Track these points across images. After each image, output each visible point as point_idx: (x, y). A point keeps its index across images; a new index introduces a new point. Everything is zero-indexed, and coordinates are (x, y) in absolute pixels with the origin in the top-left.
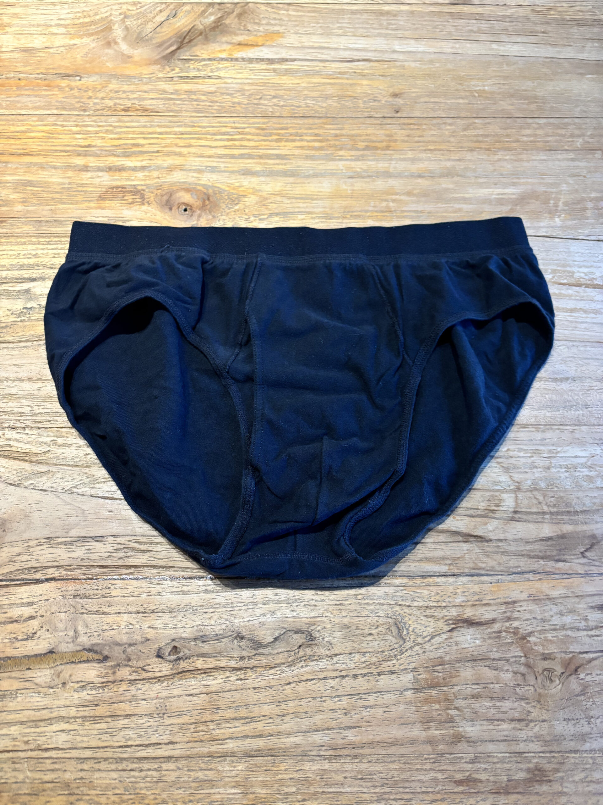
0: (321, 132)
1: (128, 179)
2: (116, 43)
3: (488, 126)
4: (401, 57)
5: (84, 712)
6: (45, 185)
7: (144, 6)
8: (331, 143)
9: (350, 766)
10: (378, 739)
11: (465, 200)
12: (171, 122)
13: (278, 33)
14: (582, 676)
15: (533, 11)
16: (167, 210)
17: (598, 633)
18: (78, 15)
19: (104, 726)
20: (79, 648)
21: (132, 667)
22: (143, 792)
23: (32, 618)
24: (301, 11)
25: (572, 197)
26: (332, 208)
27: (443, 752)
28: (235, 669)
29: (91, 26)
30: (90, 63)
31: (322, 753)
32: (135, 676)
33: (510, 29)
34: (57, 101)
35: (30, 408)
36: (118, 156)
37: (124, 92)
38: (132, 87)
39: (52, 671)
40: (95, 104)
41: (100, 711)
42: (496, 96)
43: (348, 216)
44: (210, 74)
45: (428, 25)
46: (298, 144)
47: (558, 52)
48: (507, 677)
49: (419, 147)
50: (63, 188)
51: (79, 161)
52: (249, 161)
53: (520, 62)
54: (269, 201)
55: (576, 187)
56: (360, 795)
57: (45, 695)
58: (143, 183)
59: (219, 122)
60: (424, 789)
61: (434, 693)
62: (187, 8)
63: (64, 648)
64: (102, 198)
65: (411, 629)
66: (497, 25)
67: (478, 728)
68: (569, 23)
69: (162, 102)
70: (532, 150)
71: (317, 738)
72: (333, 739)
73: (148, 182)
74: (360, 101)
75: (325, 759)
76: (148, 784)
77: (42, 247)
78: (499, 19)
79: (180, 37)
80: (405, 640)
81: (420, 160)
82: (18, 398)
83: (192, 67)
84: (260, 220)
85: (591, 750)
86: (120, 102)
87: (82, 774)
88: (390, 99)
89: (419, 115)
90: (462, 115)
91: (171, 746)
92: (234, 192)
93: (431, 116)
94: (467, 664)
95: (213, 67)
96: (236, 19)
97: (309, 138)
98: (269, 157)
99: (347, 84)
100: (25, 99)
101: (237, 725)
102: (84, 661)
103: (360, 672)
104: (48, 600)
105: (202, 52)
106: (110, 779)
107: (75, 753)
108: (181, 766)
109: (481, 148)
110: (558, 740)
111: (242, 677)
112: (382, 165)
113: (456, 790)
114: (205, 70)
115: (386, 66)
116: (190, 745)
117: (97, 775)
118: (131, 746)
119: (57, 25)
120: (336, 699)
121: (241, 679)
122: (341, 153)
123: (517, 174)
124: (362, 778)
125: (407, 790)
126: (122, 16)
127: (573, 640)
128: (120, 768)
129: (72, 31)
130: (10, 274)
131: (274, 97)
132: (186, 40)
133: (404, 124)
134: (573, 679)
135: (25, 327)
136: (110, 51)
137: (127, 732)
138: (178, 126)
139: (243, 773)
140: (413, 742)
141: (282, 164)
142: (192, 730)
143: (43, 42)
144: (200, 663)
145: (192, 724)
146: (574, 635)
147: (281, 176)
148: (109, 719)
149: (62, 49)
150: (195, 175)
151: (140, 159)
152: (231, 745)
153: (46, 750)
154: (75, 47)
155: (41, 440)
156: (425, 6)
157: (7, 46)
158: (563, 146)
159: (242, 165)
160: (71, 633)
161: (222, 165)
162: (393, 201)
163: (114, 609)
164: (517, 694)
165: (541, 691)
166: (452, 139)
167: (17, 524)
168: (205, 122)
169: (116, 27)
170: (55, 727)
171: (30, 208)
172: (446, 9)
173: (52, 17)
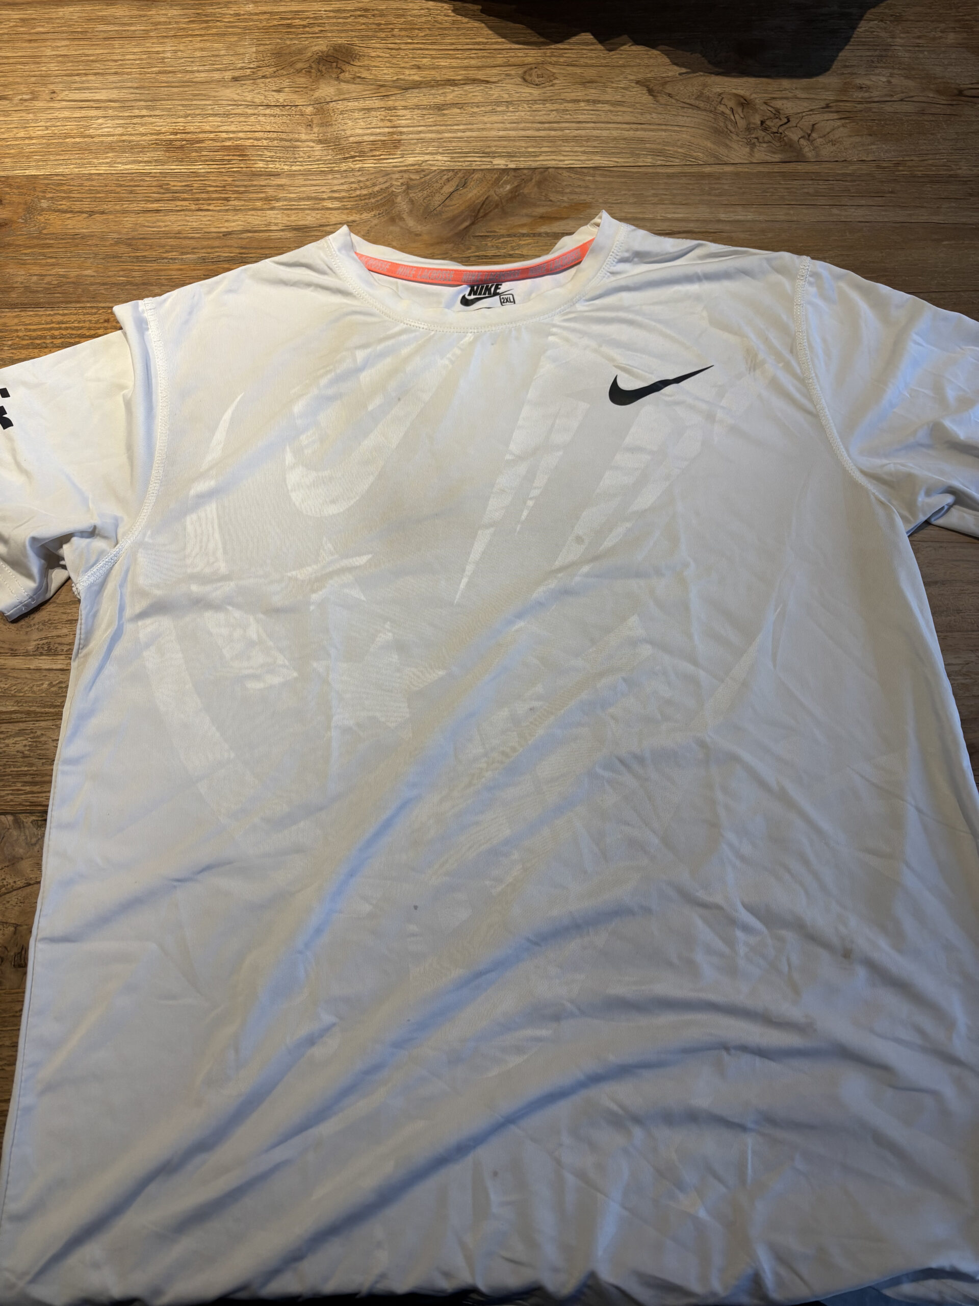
7: (428, 175)
15: (878, 167)
18: (354, 186)
24: (610, 177)
29: (370, 199)
33: (852, 189)
68: (921, 180)
78: (838, 178)
96: (536, 189)
105: (500, 227)
114: (505, 248)
119: (330, 198)
126: (404, 187)
129: (349, 205)
154: (355, 224)
157: (276, 224)
169: (399, 199)
172: (776, 169)
173: (324, 189)
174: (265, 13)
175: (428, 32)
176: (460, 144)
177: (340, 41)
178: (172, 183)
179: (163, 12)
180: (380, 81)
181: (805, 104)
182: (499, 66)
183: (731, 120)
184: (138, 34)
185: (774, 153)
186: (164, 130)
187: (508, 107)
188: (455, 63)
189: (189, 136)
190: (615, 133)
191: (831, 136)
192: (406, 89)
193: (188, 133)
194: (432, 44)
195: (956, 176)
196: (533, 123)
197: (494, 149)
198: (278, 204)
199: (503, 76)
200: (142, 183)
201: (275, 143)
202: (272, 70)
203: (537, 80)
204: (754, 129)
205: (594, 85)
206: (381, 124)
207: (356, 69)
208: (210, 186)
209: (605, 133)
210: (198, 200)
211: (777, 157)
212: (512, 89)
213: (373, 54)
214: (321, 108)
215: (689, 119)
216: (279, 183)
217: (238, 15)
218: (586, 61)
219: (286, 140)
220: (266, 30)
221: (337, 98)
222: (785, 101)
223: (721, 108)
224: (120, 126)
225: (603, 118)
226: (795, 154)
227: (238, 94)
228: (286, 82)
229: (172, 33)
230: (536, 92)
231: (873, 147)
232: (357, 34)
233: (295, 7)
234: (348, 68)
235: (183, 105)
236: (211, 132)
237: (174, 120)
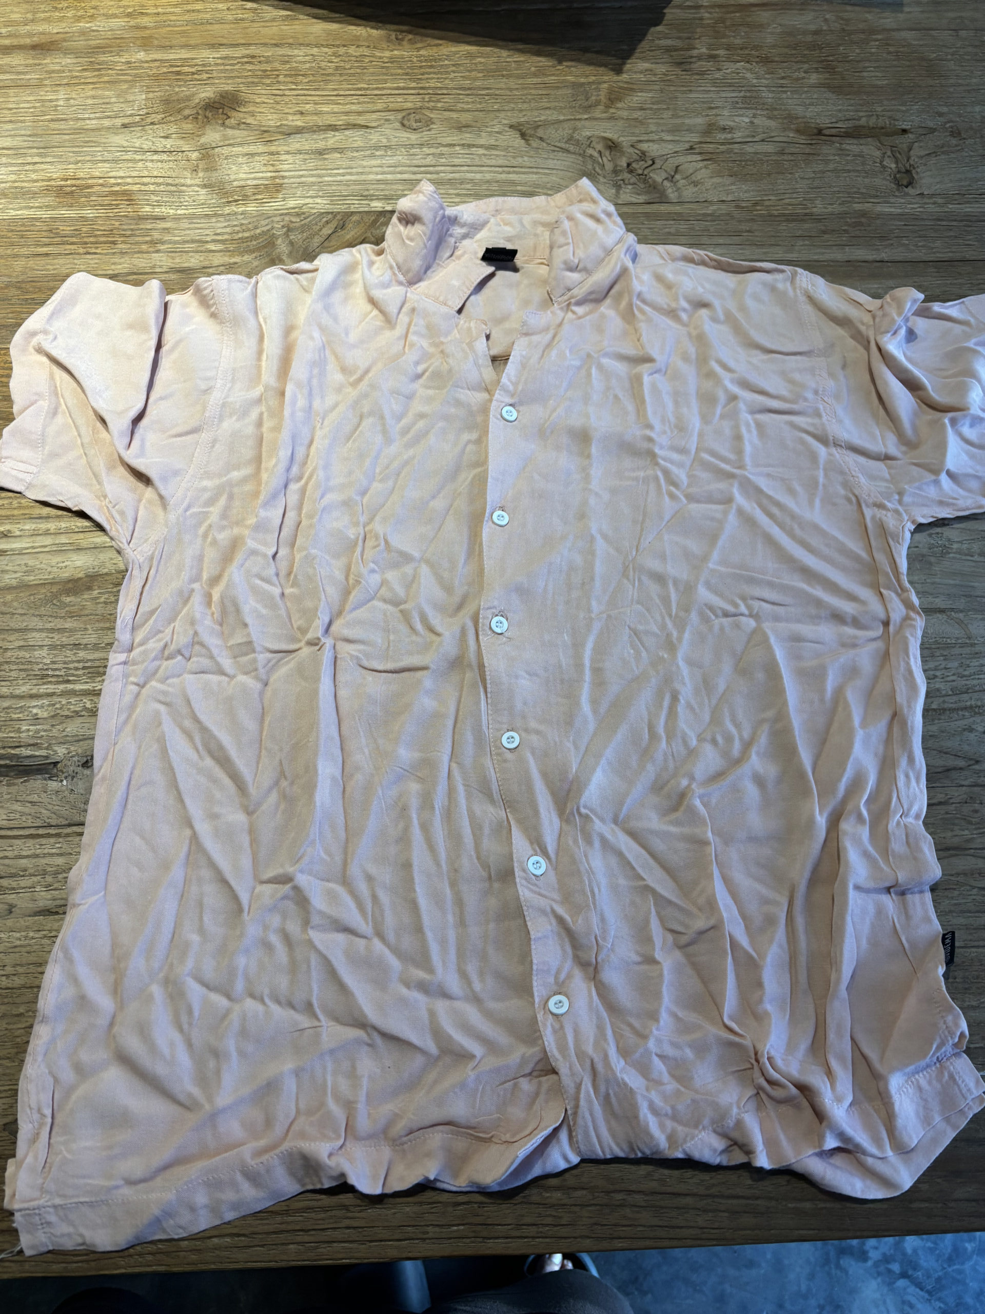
7: (308, 217)
15: (737, 207)
18: (237, 229)
29: (251, 241)
33: (712, 229)
68: (778, 219)
78: (699, 218)
119: (214, 241)
126: (285, 230)
129: (231, 247)
154: (236, 265)
157: (161, 267)
169: (279, 241)
172: (640, 209)
173: (207, 232)
174: (156, 60)
175: (311, 78)
176: (339, 188)
177: (229, 88)
178: (61, 228)
179: (57, 60)
180: (264, 126)
181: (670, 146)
182: (379, 111)
183: (599, 163)
184: (33, 82)
185: (639, 194)
186: (55, 176)
187: (386, 151)
188: (336, 108)
189: (78, 182)
190: (488, 176)
191: (694, 178)
192: (289, 134)
193: (78, 179)
194: (315, 90)
195: (811, 214)
196: (410, 166)
197: (372, 192)
198: (162, 247)
199: (382, 122)
200: (32, 228)
201: (162, 188)
202: (160, 116)
203: (415, 125)
204: (621, 171)
205: (469, 129)
206: (264, 169)
207: (241, 115)
208: (98, 230)
209: (478, 176)
210: (86, 243)
211: (642, 199)
212: (392, 134)
213: (258, 100)
214: (207, 154)
215: (559, 162)
216: (165, 226)
217: (129, 63)
218: (462, 105)
219: (172, 185)
220: (156, 78)
221: (222, 144)
222: (651, 144)
223: (590, 151)
224: (12, 173)
225: (477, 162)
226: (657, 195)
227: (127, 141)
228: (173, 129)
229: (65, 81)
230: (414, 137)
231: (733, 187)
232: (243, 80)
233: (184, 54)
234: (234, 114)
235: (73, 152)
236: (100, 178)
237: (65, 167)
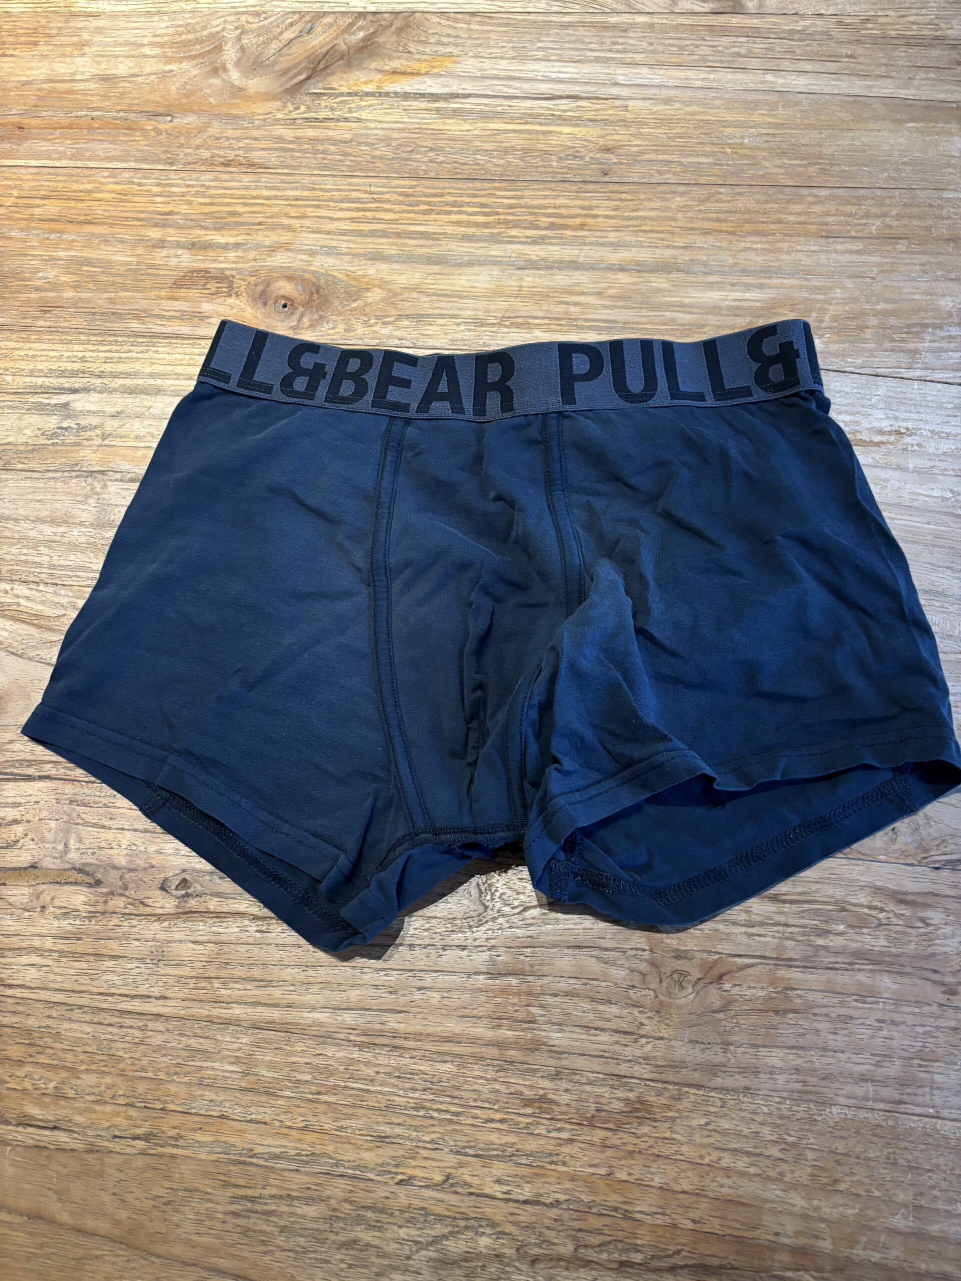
0: (491, 200)
1: (215, 261)
2: (225, 70)
3: (738, 197)
4: (625, 92)
5: (62, 946)
6: (106, 265)
8: (502, 217)
9: (385, 1060)
10: (430, 1030)
11: (682, 307)
12: (284, 182)
13: (451, 55)
14: (727, 986)
16: (260, 305)
17: (761, 931)
19: (84, 965)
20: (67, 866)
21: (128, 897)
22: (119, 1053)
23: (16, 822)
25: (847, 308)
26: (487, 311)
27: (514, 1059)
28: (255, 918)
30: (188, 97)
31: (352, 1038)
32: (130, 910)
34: (138, 150)
35: (48, 558)
36: (206, 228)
37: (228, 138)
38: (239, 133)
39: (31, 890)
40: (186, 155)
41: (79, 946)
42: (758, 153)
43: (508, 323)
44: (347, 115)
45: (673, 45)
46: (454, 217)
47: (869, 87)
48: (619, 974)
49: (628, 226)
50: (129, 270)
51: (154, 234)
52: (383, 240)
53: (805, 102)
54: (401, 298)
55: (857, 293)
56: (393, 1098)
57: (19, 918)
58: (233, 266)
59: (349, 184)
60: (479, 1104)
61: (514, 981)
62: (328, 19)
63: (48, 863)
64: (177, 284)
65: (498, 894)
66: (779, 46)
67: (567, 1035)
69: (276, 153)
70: (799, 235)
71: (349, 1018)
72: (369, 1022)
73: (240, 266)
74: (554, 158)
75: (356, 1046)
76: (127, 1045)
77: (92, 348)
79: (312, 62)
80: (486, 907)
81: (626, 245)
82: (35, 544)
83: (323, 104)
84: (384, 323)
85: (722, 1088)
86: (221, 152)
87: (49, 1022)
88: (598, 155)
89: (637, 180)
90: (703, 180)
91: (161, 1002)
92: (354, 283)
93: (654, 181)
94: (566, 951)
95: (353, 105)
97: (470, 210)
98: (410, 235)
99: (538, 132)
100: (95, 146)
101: (249, 987)
102: (71, 883)
103: (419, 942)
104: (38, 802)
106: (82, 1032)
107: (43, 995)
108: (170, 1027)
109: (721, 231)
110: (677, 1067)
111: (264, 928)
112: (568, 253)
113: (522, 1111)
115: (598, 107)
116: (186, 1003)
117: (67, 1025)
118: (113, 994)
120: (382, 973)
121: (261, 932)
122: (514, 232)
123: (769, 271)
124: (399, 1077)
125: (456, 1101)
127: (725, 937)
128: (96, 1020)
130: (48, 381)
131: (432, 149)
132: (321, 66)
133: (612, 192)
134: (713, 989)
135: (56, 452)
136: (216, 81)
137: (111, 977)
138: (293, 189)
139: (248, 1048)
140: (473, 1041)
141: (426, 247)
142: (192, 986)
143: (130, 68)
144: (213, 904)
145: (192, 978)
146: (727, 931)
147: (422, 264)
148: (92, 958)
149: (153, 77)
150: (304, 257)
151: (236, 232)
152: (237, 1011)
153: (11, 986)
155: (56, 600)
156: (672, 16)
158: (848, 231)
159: (371, 246)
160: (61, 847)
161: (344, 245)
162: (576, 304)
163: (116, 824)
164: (630, 999)
165: (664, 998)
166: (680, 215)
167: (14, 704)
168: (330, 183)
170: (25, 960)
171: (84, 295)
